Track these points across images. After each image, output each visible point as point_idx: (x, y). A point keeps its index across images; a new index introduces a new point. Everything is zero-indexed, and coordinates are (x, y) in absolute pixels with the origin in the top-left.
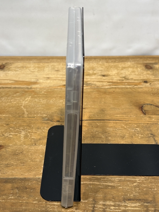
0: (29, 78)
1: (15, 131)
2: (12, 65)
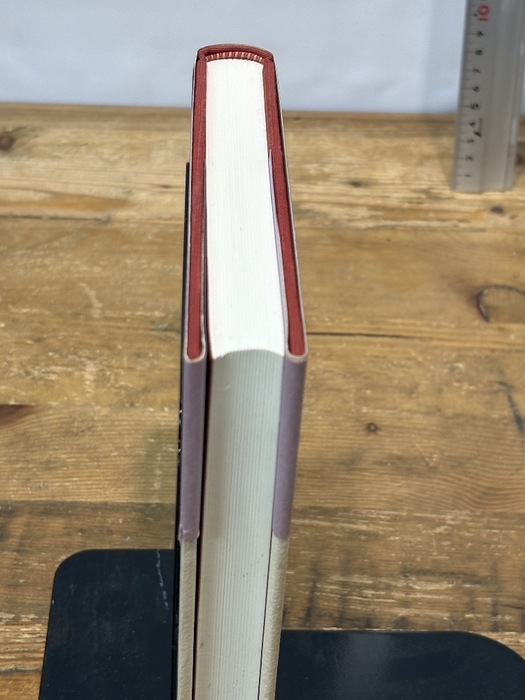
0: (99, 185)
1: (66, 361)
2: (36, 136)
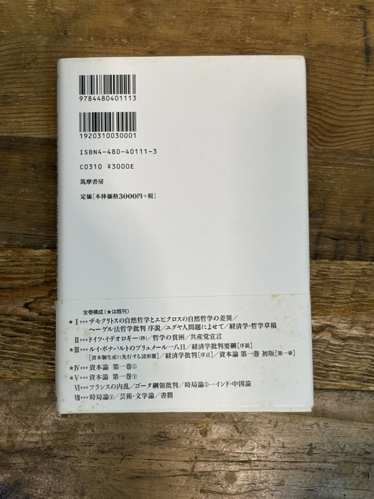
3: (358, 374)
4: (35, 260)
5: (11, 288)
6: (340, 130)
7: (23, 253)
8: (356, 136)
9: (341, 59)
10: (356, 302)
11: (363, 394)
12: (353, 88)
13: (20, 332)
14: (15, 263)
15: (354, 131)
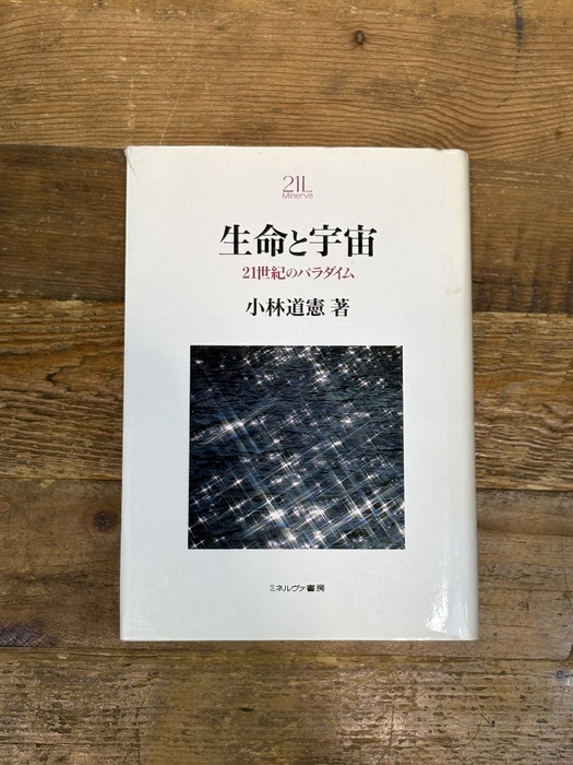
3: (511, 467)
4: (61, 315)
5: (28, 354)
6: (483, 132)
7: (43, 306)
8: (505, 141)
9: (484, 36)
10: (507, 368)
11: (519, 495)
12: (499, 74)
13: (40, 414)
14: (33, 320)
15: (502, 133)
